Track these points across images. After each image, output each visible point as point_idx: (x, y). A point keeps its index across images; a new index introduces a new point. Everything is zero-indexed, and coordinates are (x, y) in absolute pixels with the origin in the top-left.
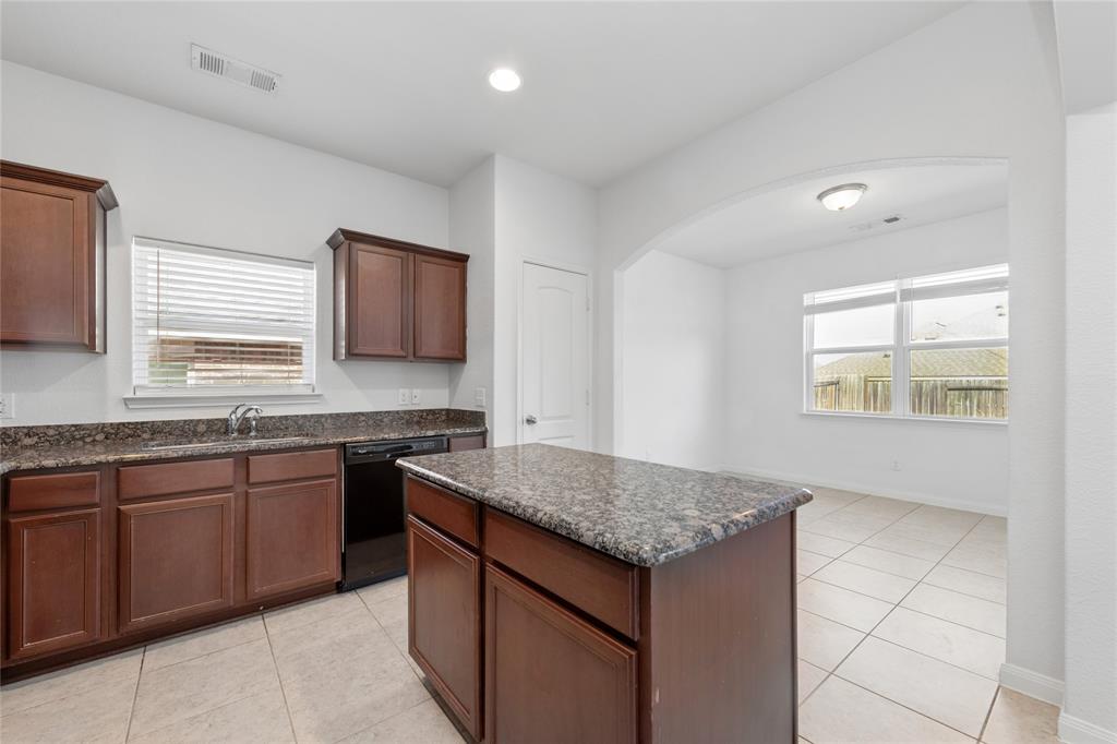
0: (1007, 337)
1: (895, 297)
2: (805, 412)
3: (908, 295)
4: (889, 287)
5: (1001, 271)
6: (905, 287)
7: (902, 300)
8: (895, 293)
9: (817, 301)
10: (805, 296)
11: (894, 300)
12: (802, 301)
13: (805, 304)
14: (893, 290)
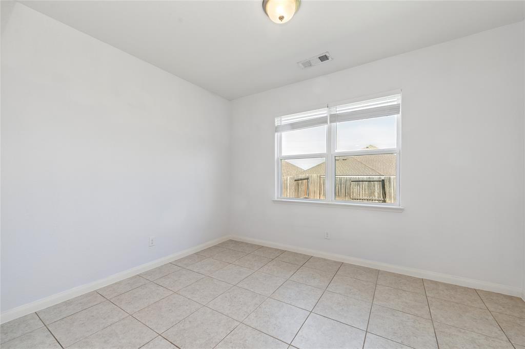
0: (396, 147)
1: (327, 119)
2: (276, 199)
3: (335, 118)
4: (323, 113)
5: (395, 100)
6: (332, 113)
7: (331, 122)
8: (327, 116)
9: (283, 123)
10: (276, 120)
11: (326, 122)
12: (274, 122)
13: (276, 125)
14: (325, 115)
